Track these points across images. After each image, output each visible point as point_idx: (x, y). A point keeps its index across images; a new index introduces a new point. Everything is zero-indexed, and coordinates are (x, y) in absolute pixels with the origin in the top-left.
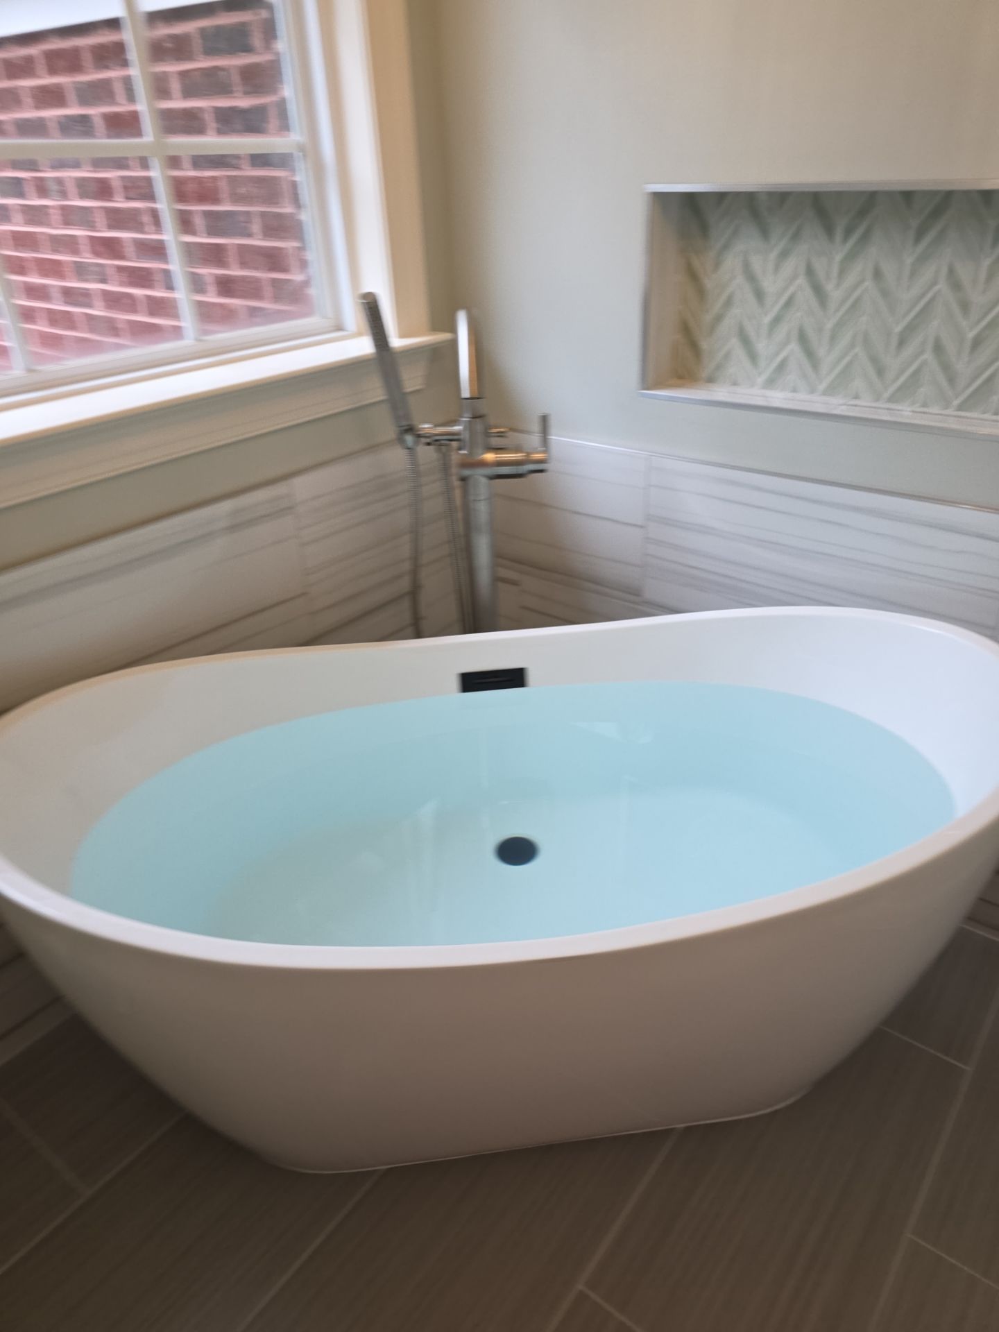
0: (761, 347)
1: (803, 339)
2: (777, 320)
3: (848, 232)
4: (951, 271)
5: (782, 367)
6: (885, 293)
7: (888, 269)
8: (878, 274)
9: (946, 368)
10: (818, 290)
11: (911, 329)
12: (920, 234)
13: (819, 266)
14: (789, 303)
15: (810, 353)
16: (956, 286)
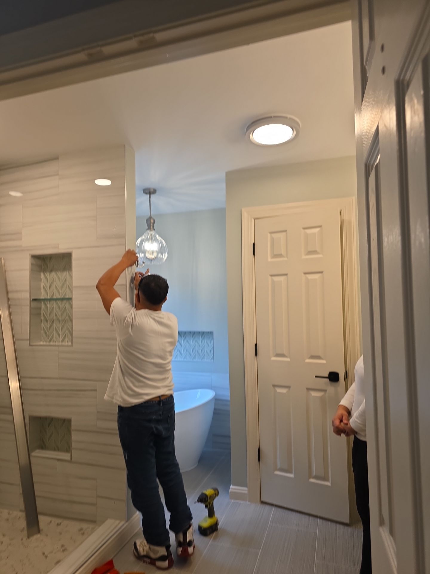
1: (179, 351)
4: (197, 341)
5: (177, 355)
6: (189, 344)
8: (188, 342)
9: (199, 354)
10: (180, 344)
11: (193, 349)
12: (192, 337)
15: (181, 353)
16: (198, 343)
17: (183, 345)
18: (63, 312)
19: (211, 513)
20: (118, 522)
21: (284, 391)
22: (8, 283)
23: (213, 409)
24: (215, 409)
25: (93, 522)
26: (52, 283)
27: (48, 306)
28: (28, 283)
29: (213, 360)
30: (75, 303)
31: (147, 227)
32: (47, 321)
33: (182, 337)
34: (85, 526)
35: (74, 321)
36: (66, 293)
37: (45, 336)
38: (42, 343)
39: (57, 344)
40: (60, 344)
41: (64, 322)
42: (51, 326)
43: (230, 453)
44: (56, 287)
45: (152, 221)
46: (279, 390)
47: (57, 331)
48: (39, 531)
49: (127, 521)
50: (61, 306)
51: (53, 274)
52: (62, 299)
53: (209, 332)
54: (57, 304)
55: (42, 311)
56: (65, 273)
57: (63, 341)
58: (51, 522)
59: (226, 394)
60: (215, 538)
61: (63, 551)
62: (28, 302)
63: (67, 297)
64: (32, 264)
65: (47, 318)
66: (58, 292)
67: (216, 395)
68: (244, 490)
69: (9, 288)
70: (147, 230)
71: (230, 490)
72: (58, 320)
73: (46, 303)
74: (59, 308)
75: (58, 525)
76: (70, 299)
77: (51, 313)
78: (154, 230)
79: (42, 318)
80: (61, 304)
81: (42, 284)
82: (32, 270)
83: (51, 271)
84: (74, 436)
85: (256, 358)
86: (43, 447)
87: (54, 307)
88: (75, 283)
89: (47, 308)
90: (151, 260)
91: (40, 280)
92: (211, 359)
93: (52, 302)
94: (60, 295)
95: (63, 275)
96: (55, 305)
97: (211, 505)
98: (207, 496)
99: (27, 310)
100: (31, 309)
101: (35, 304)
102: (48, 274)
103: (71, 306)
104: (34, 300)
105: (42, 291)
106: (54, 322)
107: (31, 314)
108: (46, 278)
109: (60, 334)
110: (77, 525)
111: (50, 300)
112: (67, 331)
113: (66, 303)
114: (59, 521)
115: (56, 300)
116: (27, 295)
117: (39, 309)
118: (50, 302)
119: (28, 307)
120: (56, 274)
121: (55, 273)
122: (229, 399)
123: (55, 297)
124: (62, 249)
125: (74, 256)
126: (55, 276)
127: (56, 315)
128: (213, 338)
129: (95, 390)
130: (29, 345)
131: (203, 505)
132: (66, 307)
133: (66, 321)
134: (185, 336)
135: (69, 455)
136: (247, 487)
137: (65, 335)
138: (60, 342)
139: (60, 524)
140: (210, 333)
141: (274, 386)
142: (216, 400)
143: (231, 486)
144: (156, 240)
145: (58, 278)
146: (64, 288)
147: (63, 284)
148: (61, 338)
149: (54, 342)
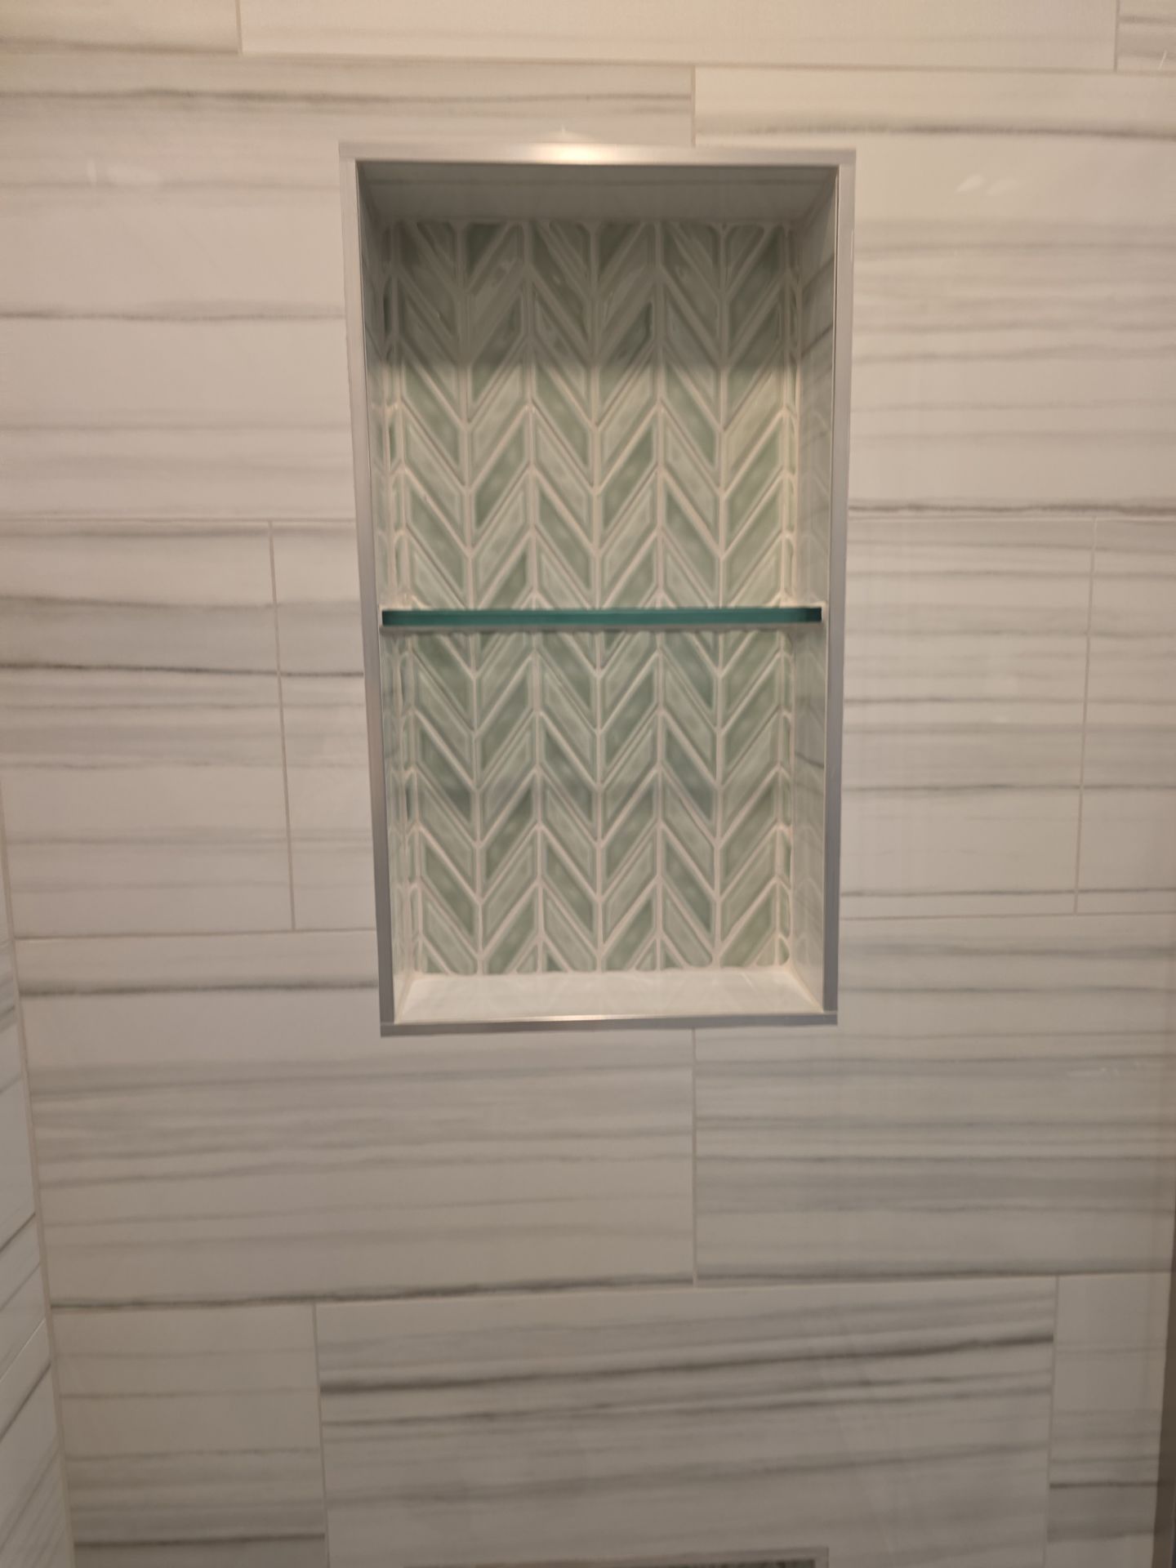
18: (626, 727)
26: (502, 468)
27: (472, 674)
32: (460, 798)
36: (647, 566)
37: (444, 920)
42: (504, 842)
44: (548, 512)
47: (562, 879)
50: (597, 675)
51: (514, 387)
54: (562, 654)
57: (624, 958)
65: (461, 772)
66: (571, 549)
72: (580, 792)
73: (445, 641)
74: (583, 687)
77: (499, 732)
83: (492, 360)
89: (460, 689)
93: (504, 643)
94: (586, 581)
96: (537, 671)
101: (392, 660)
104: (386, 623)
106: (537, 808)
108: (437, 421)
109: (598, 898)
112: (658, 882)
115: (551, 621)
118: (486, 634)
119: (361, 691)
120: (547, 389)
123: (533, 600)
124: (726, 127)
127: (554, 752)
137: (648, 908)
145: (571, 426)
146: (629, 525)
147: (622, 487)
148: (606, 937)
149: (542, 962)
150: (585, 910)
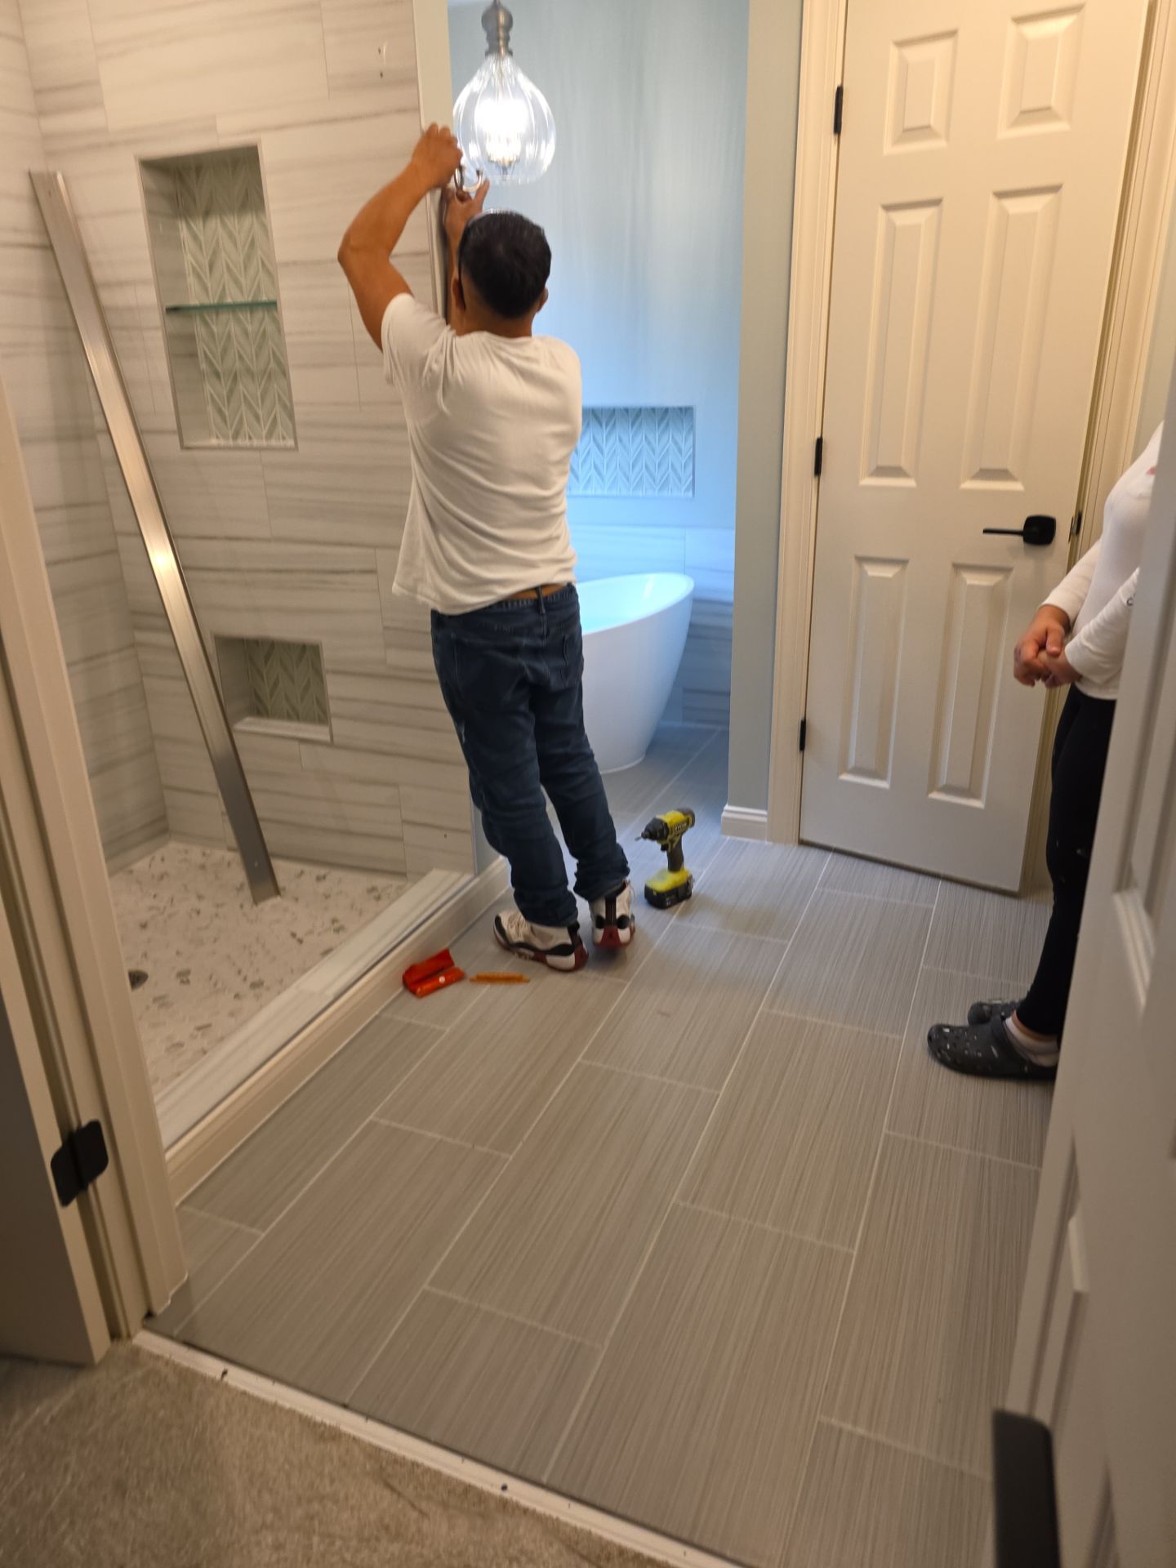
0: (580, 473)
1: (596, 467)
2: (585, 461)
3: (607, 426)
4: (646, 437)
5: (590, 480)
6: (625, 447)
7: (625, 438)
8: (621, 440)
9: (651, 475)
10: (598, 446)
11: (636, 461)
12: (633, 425)
13: (598, 438)
14: (589, 452)
15: (599, 473)
16: (649, 443)
17: (606, 451)
18: (260, 347)
19: (676, 862)
20: (455, 875)
21: (888, 572)
22: (91, 258)
23: (686, 627)
24: (691, 625)
25: (402, 874)
26: (215, 253)
27: (215, 329)
28: (146, 254)
29: (690, 494)
30: (289, 317)
31: (486, 46)
32: (217, 375)
33: (604, 427)
34: (380, 882)
35: (293, 374)
36: (259, 287)
37: (219, 420)
38: (214, 442)
39: (255, 443)
40: (264, 443)
41: (265, 377)
42: (231, 392)
43: (725, 734)
44: (228, 268)
45: (502, 19)
46: (873, 571)
47: (250, 406)
48: (277, 891)
49: (476, 875)
50: (250, 328)
51: (214, 223)
52: (253, 306)
53: (680, 409)
54: (239, 321)
55: (201, 347)
56: (249, 220)
57: (270, 435)
58: (302, 872)
59: (724, 586)
60: (683, 914)
61: (337, 931)
62: (155, 318)
63: (264, 298)
64: (148, 193)
65: (216, 365)
66: (236, 282)
67: (695, 589)
68: (758, 815)
69: (97, 274)
70: (487, 53)
71: (724, 814)
72: (249, 371)
73: (207, 318)
74: (246, 333)
75: (319, 879)
76: (272, 305)
77: (225, 351)
78: (510, 53)
79: (204, 366)
80: (252, 323)
81: (188, 259)
82: (151, 213)
83: (207, 214)
84: (334, 687)
85: (815, 482)
86: (259, 709)
87: (233, 330)
88: (282, 251)
89: (212, 334)
90: (504, 169)
91: (178, 245)
92: (687, 490)
93: (224, 317)
94: (242, 292)
95: (243, 225)
96: (233, 327)
97: (674, 845)
98: (666, 824)
99: (156, 342)
100: (170, 338)
101: (176, 323)
102: (198, 225)
103: (279, 330)
104: (173, 310)
105: (191, 280)
106: (239, 378)
107: (172, 356)
108: (195, 237)
109: (260, 412)
110: (364, 881)
111: (218, 308)
112: (278, 408)
113: (263, 319)
114: (322, 871)
115: (235, 307)
116: (148, 296)
117: (191, 338)
118: (217, 314)
119: (159, 334)
120: (223, 222)
121: (219, 221)
122: (730, 598)
123: (229, 300)
124: (227, 135)
125: (266, 158)
126: (220, 230)
127: (241, 357)
128: (692, 428)
129: (372, 572)
130: (183, 447)
131: (656, 846)
132: (264, 331)
133: (270, 374)
134: (611, 423)
135: (326, 729)
136: (766, 809)
137: (275, 417)
138: (262, 438)
139: (324, 877)
140: (686, 412)
141: (862, 560)
142: (697, 602)
143: (727, 807)
144: (517, 90)
145: (231, 235)
146: (252, 271)
147: (248, 258)
148: (265, 427)
149: (247, 437)
150: (257, 418)
